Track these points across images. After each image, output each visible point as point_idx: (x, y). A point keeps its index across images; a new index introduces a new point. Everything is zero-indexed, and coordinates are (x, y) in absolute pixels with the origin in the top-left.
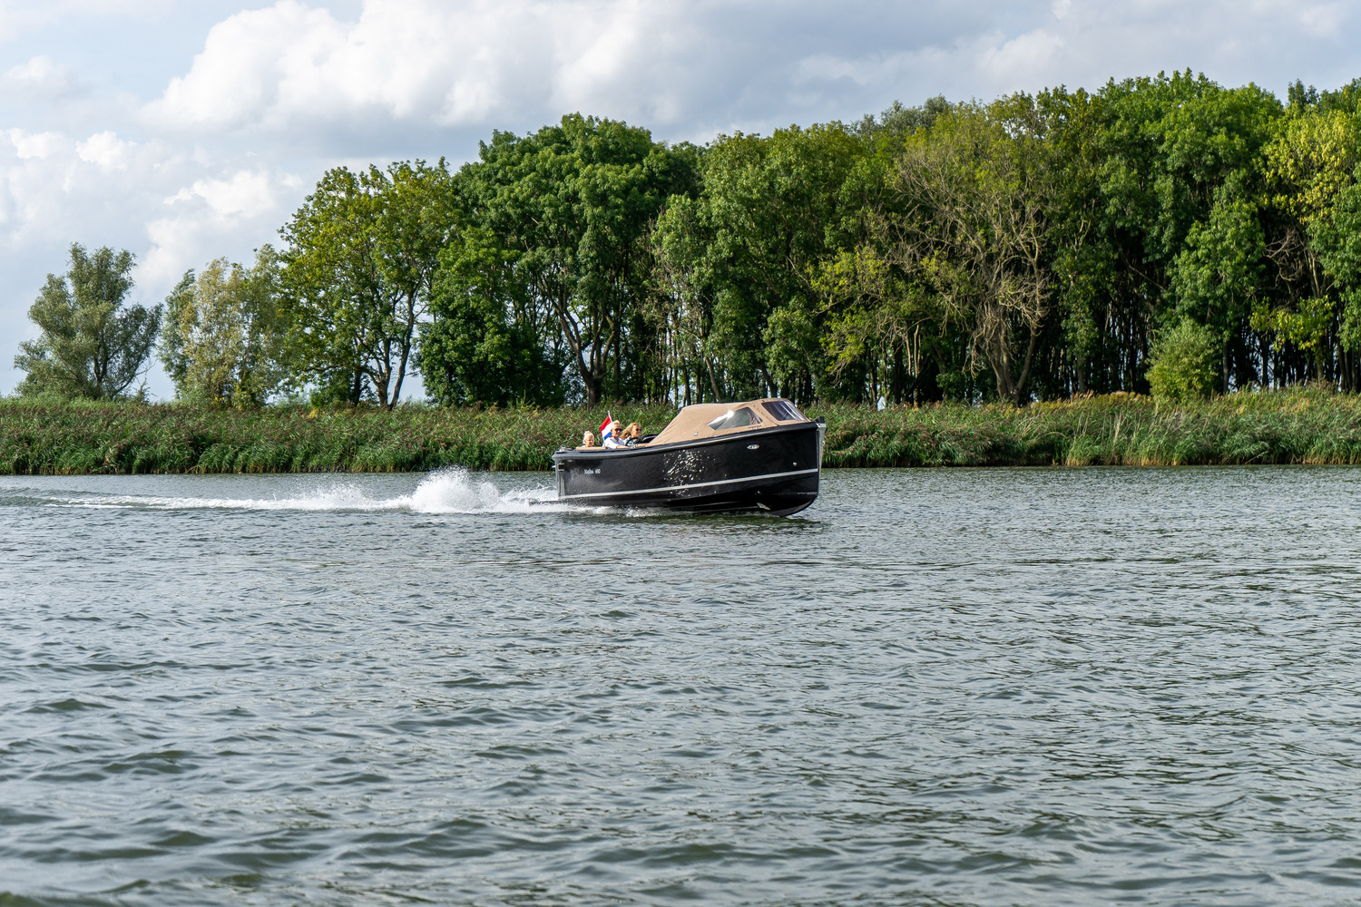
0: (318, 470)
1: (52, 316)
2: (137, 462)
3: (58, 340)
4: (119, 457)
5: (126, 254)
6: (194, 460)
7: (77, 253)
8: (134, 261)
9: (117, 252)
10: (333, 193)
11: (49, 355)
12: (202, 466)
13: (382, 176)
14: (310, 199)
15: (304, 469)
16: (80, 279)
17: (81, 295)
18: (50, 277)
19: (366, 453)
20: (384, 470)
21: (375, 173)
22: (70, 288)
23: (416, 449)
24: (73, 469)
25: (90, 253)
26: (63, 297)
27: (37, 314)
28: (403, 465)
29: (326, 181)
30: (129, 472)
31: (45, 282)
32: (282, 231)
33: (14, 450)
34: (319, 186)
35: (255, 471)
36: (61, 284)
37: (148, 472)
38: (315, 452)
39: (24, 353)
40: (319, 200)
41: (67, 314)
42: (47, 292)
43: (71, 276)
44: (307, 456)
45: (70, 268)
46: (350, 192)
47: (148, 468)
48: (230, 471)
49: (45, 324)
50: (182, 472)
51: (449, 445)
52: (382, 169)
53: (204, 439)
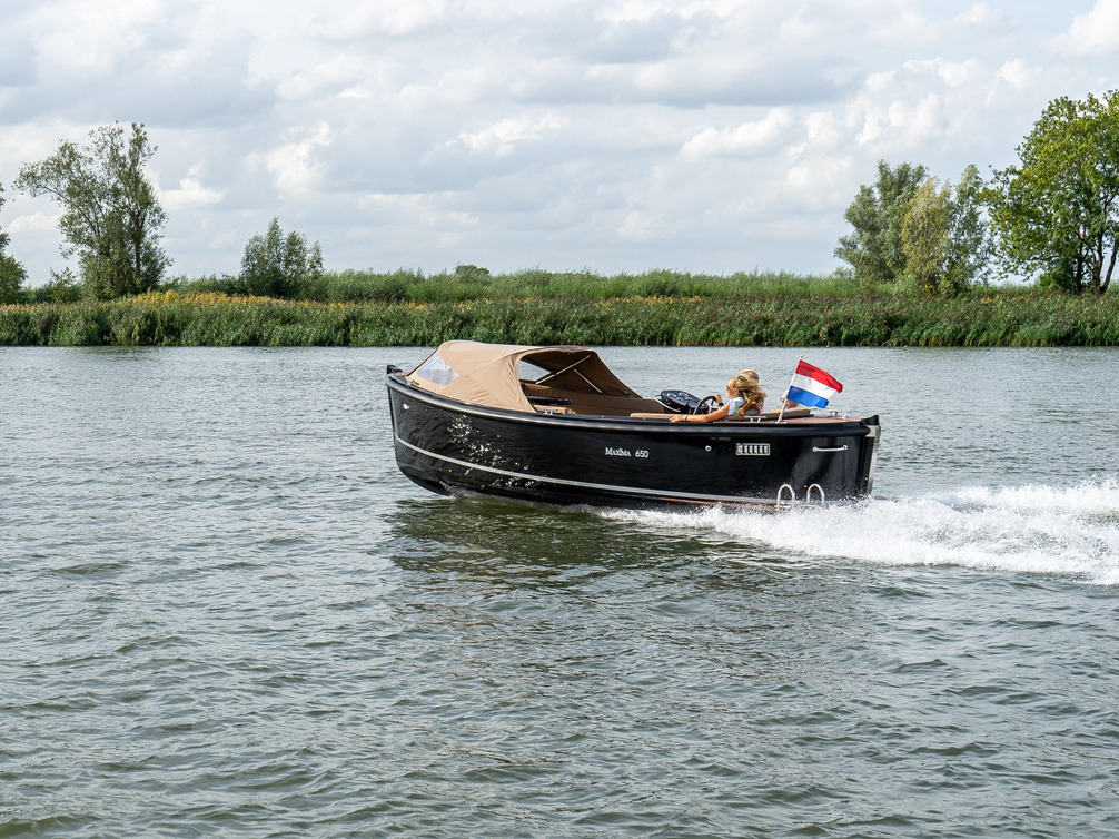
0: (986, 344)
1: (864, 218)
2: (843, 337)
3: (866, 235)
4: (830, 333)
5: (921, 168)
6: (888, 336)
7: (882, 167)
8: (927, 172)
9: (914, 166)
10: (1056, 118)
11: (859, 247)
12: (895, 341)
13: (1097, 101)
14: (1038, 124)
15: (975, 344)
16: (884, 188)
17: (885, 200)
18: (862, 187)
19: (1024, 331)
20: (1038, 344)
21: (1092, 101)
22: (877, 195)
23: (1067, 328)
24: (796, 342)
25: (893, 168)
26: (871, 202)
27: (850, 216)
28: (1055, 340)
29: (1050, 109)
30: (838, 344)
31: (858, 191)
32: (1019, 149)
33: (754, 328)
34: (1044, 113)
35: (936, 345)
36: (869, 192)
37: (854, 345)
38: (984, 330)
39: (841, 246)
40: (1043, 124)
41: (874, 215)
42: (860, 199)
43: (878, 185)
44: (979, 334)
45: (878, 179)
46: (1070, 118)
47: (852, 341)
48: (916, 345)
49: (857, 224)
50: (879, 345)
51: (1094, 325)
52: (1098, 96)
53: (898, 320)
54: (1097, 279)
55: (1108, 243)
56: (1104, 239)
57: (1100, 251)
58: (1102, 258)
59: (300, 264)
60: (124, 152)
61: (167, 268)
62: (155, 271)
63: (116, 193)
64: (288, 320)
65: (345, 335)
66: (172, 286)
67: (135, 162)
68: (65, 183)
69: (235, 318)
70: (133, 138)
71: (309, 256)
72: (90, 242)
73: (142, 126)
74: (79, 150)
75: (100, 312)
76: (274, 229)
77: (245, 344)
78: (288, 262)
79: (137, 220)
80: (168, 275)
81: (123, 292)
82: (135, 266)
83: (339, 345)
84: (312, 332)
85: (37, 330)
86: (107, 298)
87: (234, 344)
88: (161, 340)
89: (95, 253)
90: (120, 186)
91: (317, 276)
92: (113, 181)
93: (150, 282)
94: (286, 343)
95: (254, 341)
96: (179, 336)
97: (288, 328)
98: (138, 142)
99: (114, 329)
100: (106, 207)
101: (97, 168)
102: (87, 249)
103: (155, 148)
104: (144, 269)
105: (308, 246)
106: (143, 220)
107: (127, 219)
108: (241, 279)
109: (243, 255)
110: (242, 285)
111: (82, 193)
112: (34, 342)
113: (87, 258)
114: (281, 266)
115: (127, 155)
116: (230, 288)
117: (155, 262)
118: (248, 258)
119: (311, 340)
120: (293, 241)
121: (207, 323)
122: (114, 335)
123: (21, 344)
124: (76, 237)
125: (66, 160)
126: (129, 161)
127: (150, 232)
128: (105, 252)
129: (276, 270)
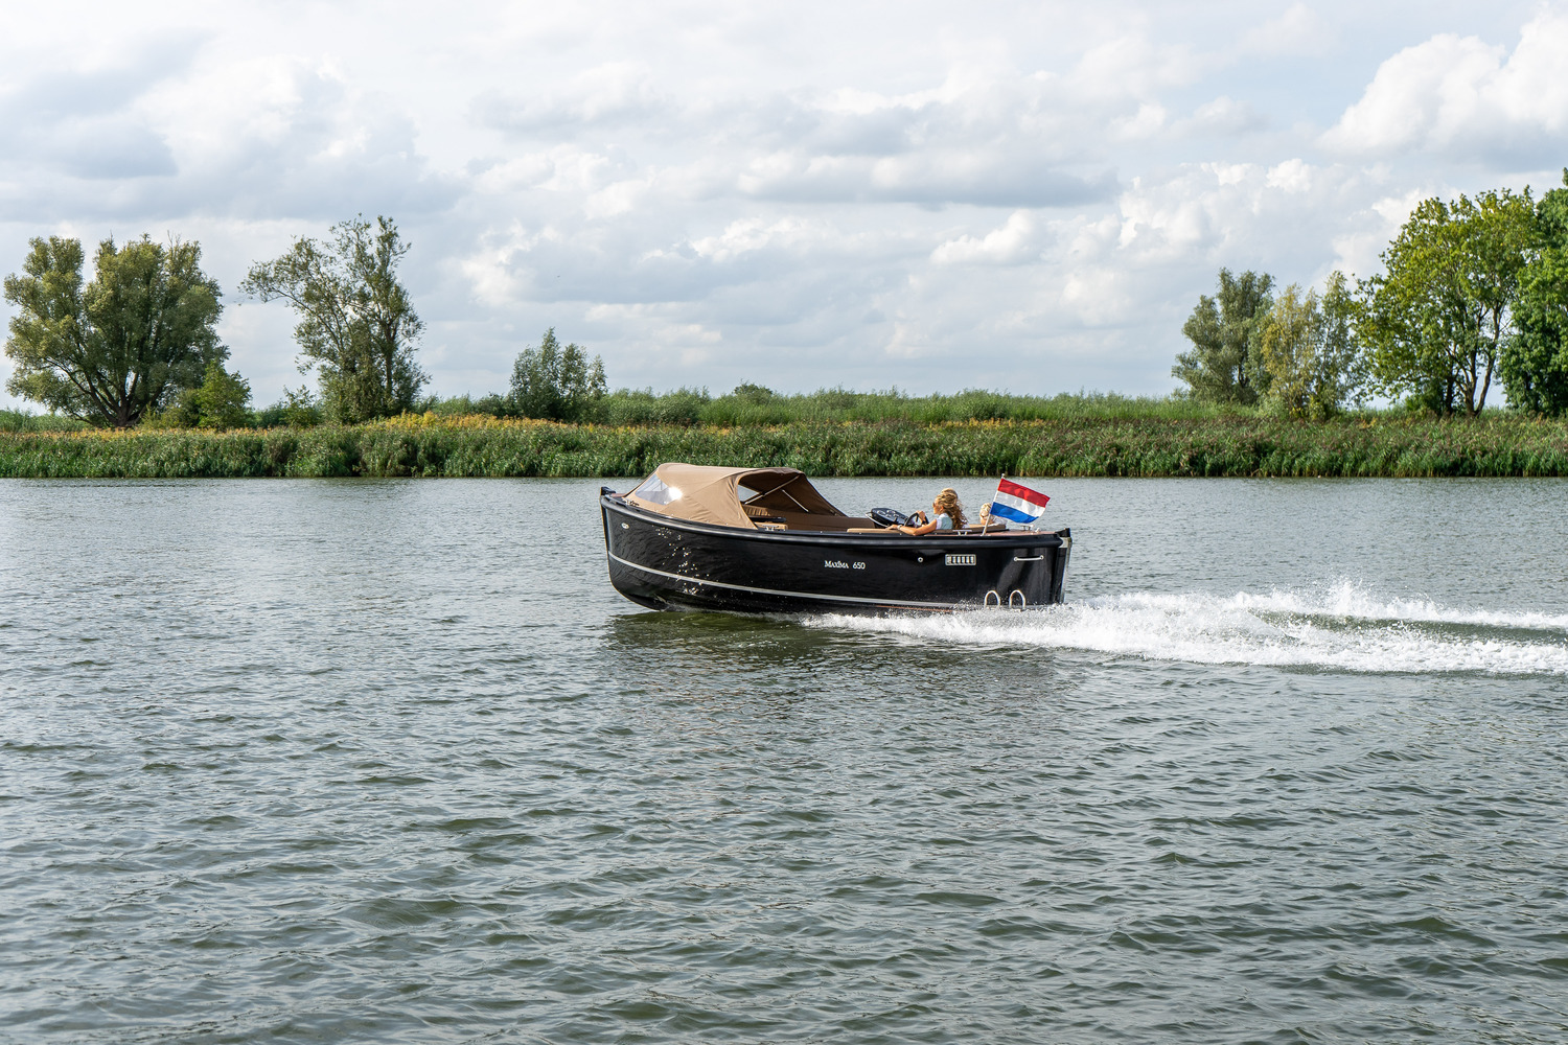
0: (1366, 474)
1: (1203, 333)
2: (1208, 466)
3: (1208, 352)
4: (1192, 461)
5: (1267, 277)
6: (1257, 464)
7: (1225, 277)
8: (1273, 282)
9: (1259, 275)
10: (1425, 221)
11: (1200, 365)
12: (1263, 469)
13: (1470, 205)
14: (1406, 227)
15: (1354, 473)
16: (1227, 298)
17: (1227, 313)
18: (1203, 298)
19: (1407, 459)
20: (1424, 474)
21: (1465, 202)
22: (1219, 307)
23: (1454, 456)
24: (1155, 472)
25: (1236, 277)
26: (1213, 315)
27: (1190, 330)
28: (1442, 470)
29: (1419, 210)
30: (1202, 474)
31: (1198, 302)
32: (1384, 256)
33: (1106, 457)
34: (1412, 214)
35: (1311, 475)
36: (1211, 303)
37: (1220, 475)
38: (1364, 458)
39: (1180, 364)
40: (1412, 227)
41: (1215, 329)
42: (1200, 312)
43: (1220, 296)
44: (1357, 462)
45: (1220, 289)
46: (1441, 220)
47: (1218, 471)
48: (1289, 474)
49: (1196, 339)
50: (1248, 475)
51: (1484, 453)
52: (1470, 198)
53: (1267, 447)
54: (1470, 402)
55: (1482, 361)
56: (1478, 357)
57: (1473, 371)
58: (1475, 378)
59: (580, 381)
60: (371, 250)
61: (423, 386)
62: (409, 390)
63: (364, 298)
64: (571, 447)
65: (638, 464)
66: (430, 405)
67: (385, 263)
68: (301, 286)
69: (509, 444)
70: (380, 234)
71: (590, 372)
72: (331, 356)
73: (391, 220)
74: (318, 248)
75: (348, 437)
76: (550, 341)
77: (520, 475)
78: (566, 380)
79: (388, 327)
80: (424, 393)
81: (371, 415)
82: (385, 384)
83: (631, 476)
84: (601, 460)
85: (269, 460)
86: (353, 422)
87: (507, 475)
88: (421, 469)
89: (338, 368)
90: (368, 289)
91: (599, 395)
92: (360, 284)
93: (405, 404)
94: (569, 474)
95: (531, 472)
96: (442, 466)
97: (574, 456)
98: (388, 239)
99: (365, 457)
100: (351, 313)
101: (339, 269)
102: (328, 364)
103: (409, 245)
104: (396, 387)
105: (588, 361)
106: (395, 330)
107: (376, 329)
108: (511, 399)
109: (512, 372)
110: (513, 406)
111: (321, 298)
112: (268, 473)
113: (327, 374)
114: (558, 384)
115: (375, 255)
116: (497, 409)
117: (409, 379)
118: (520, 374)
119: (598, 471)
120: (572, 355)
121: (478, 449)
122: (364, 464)
123: (255, 475)
124: (315, 349)
125: (301, 262)
126: (378, 261)
127: (403, 343)
128: (350, 368)
129: (552, 390)
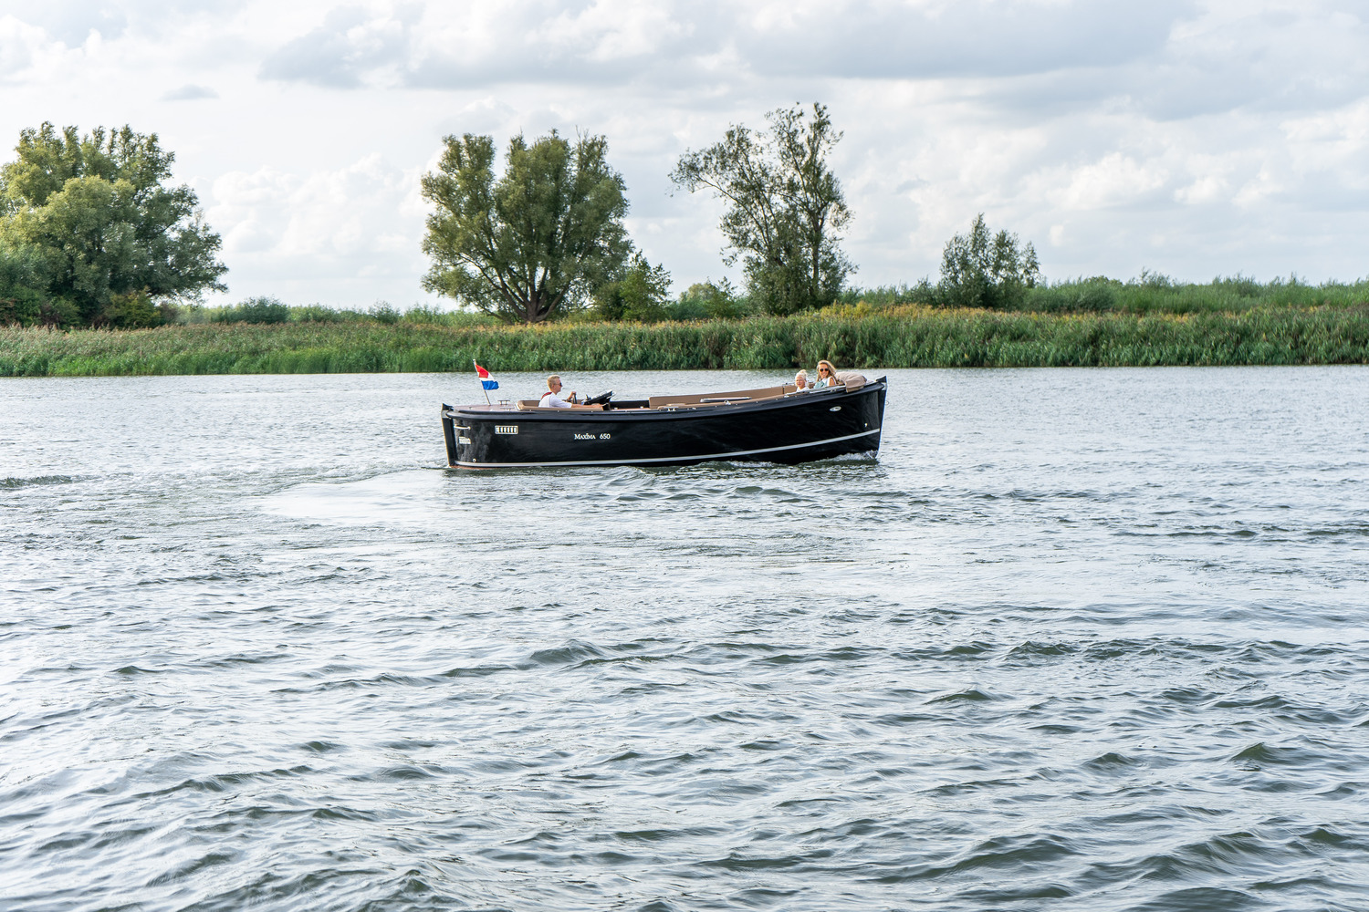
59: (1012, 269)
60: (801, 139)
61: (849, 275)
62: (835, 280)
63: (792, 187)
64: (1017, 336)
65: (1094, 352)
66: (853, 298)
67: (814, 151)
68: (732, 175)
69: (952, 334)
70: (814, 121)
71: (1022, 259)
72: (756, 246)
73: (825, 108)
74: (752, 138)
75: (784, 329)
76: (979, 227)
77: (967, 365)
78: (997, 267)
79: (816, 215)
80: (850, 283)
81: (799, 306)
82: (811, 274)
83: (1085, 365)
84: (1051, 349)
85: (705, 352)
86: (784, 312)
87: (953, 365)
88: (863, 360)
89: (763, 260)
90: (797, 178)
91: (1031, 284)
92: (789, 174)
93: (831, 296)
94: (1015, 363)
95: (977, 361)
96: (882, 357)
97: (1020, 346)
98: (820, 126)
99: (803, 348)
100: (779, 202)
101: (768, 156)
102: (753, 254)
103: (841, 133)
104: (823, 277)
105: (1020, 248)
106: (823, 220)
107: (804, 218)
108: (941, 289)
109: (942, 261)
110: (944, 295)
111: (752, 189)
112: (705, 365)
113: (753, 265)
114: (988, 272)
115: (806, 143)
116: (924, 296)
117: (835, 269)
118: (950, 263)
119: (1050, 359)
120: (1002, 242)
121: (919, 339)
122: (803, 355)
123: (690, 367)
124: (741, 240)
125: (735, 148)
126: (807, 149)
127: (828, 230)
128: (774, 260)
129: (981, 279)
